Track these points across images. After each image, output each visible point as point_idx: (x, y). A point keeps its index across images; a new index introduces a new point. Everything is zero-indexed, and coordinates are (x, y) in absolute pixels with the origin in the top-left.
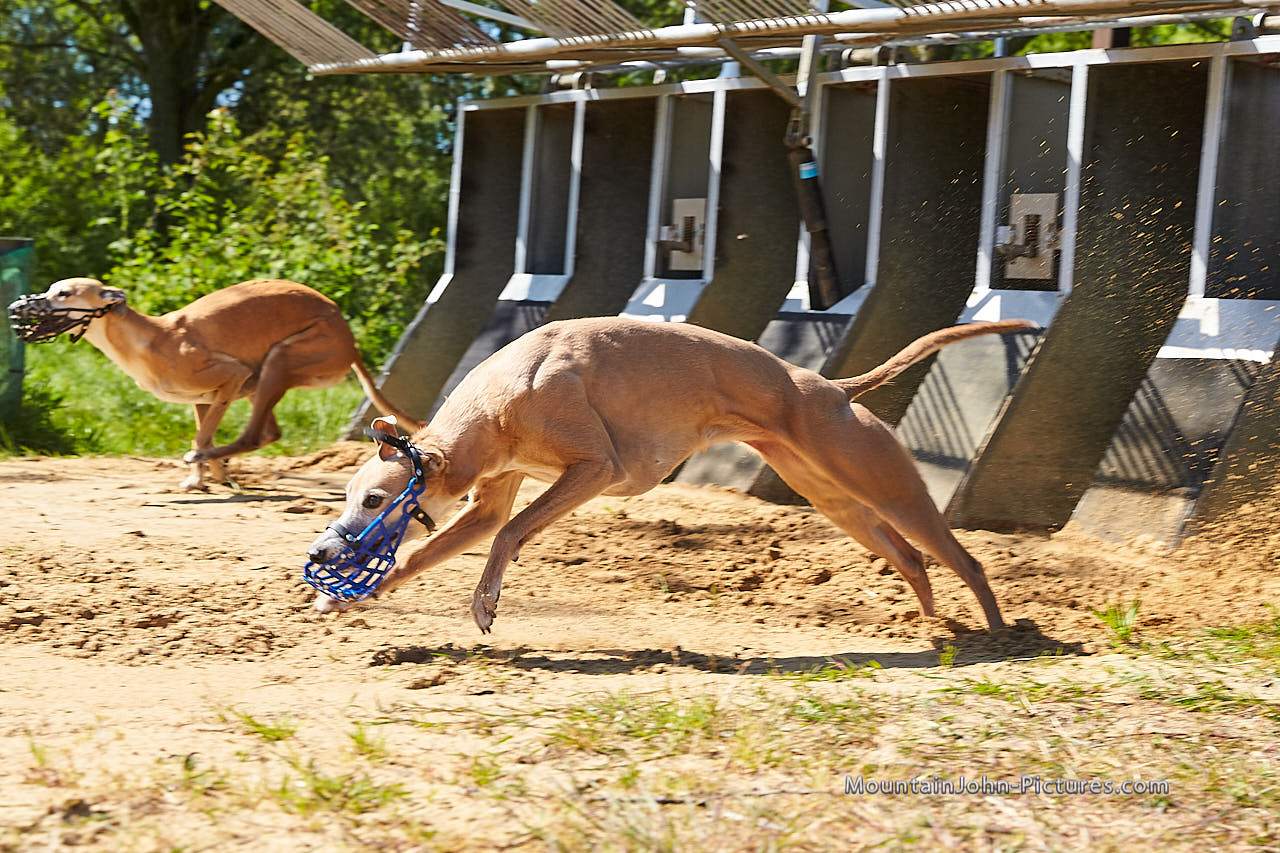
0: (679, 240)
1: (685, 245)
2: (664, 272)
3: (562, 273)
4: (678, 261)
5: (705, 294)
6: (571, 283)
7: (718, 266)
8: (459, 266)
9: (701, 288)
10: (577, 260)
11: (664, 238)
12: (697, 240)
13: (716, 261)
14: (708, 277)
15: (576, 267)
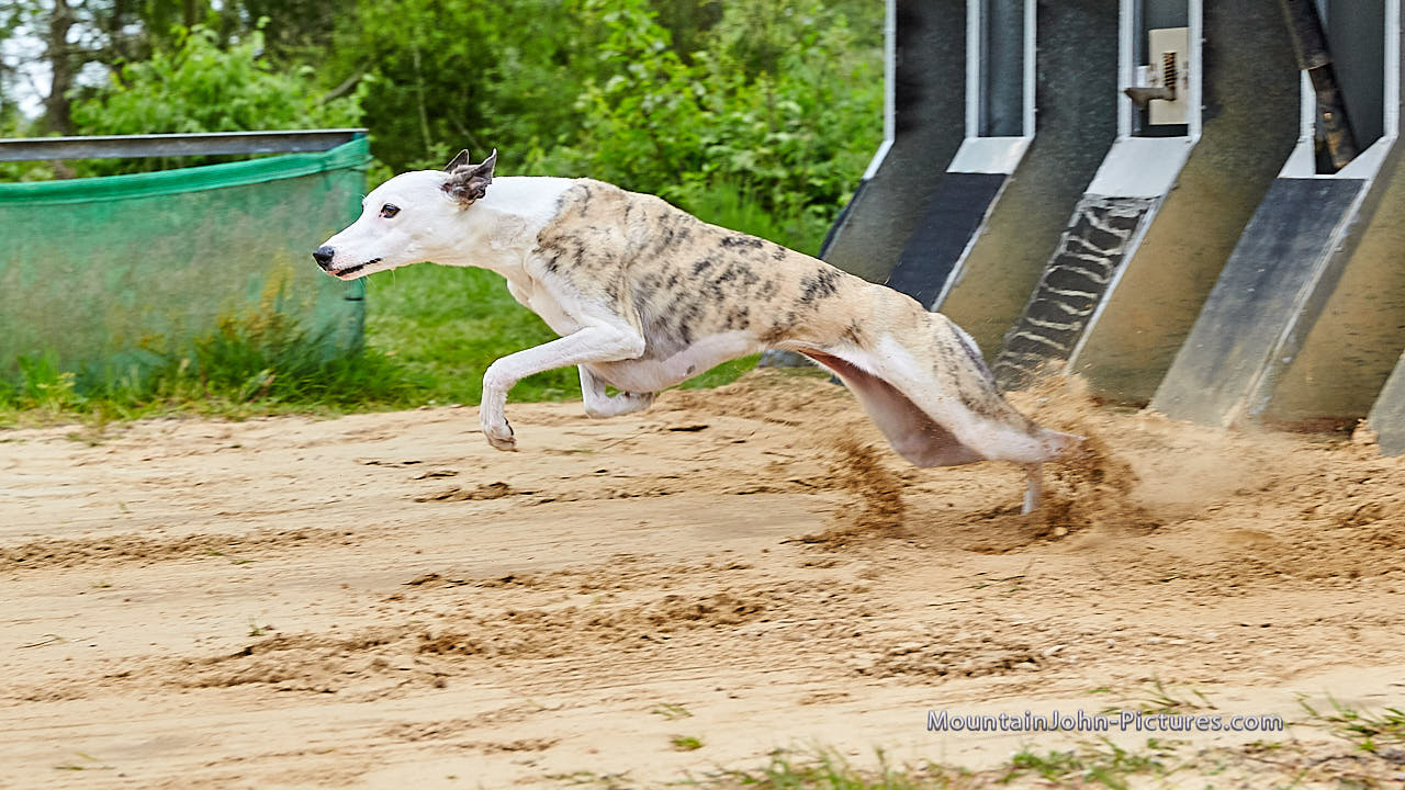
0: (1160, 85)
1: (1166, 92)
2: (1145, 128)
3: (1022, 135)
4: (1160, 114)
5: (1191, 156)
6: (1032, 146)
7: (1206, 117)
8: (901, 128)
9: (1188, 147)
10: (1038, 115)
11: (1141, 84)
12: (1179, 84)
13: (1203, 111)
14: (1195, 135)
15: (1038, 127)
